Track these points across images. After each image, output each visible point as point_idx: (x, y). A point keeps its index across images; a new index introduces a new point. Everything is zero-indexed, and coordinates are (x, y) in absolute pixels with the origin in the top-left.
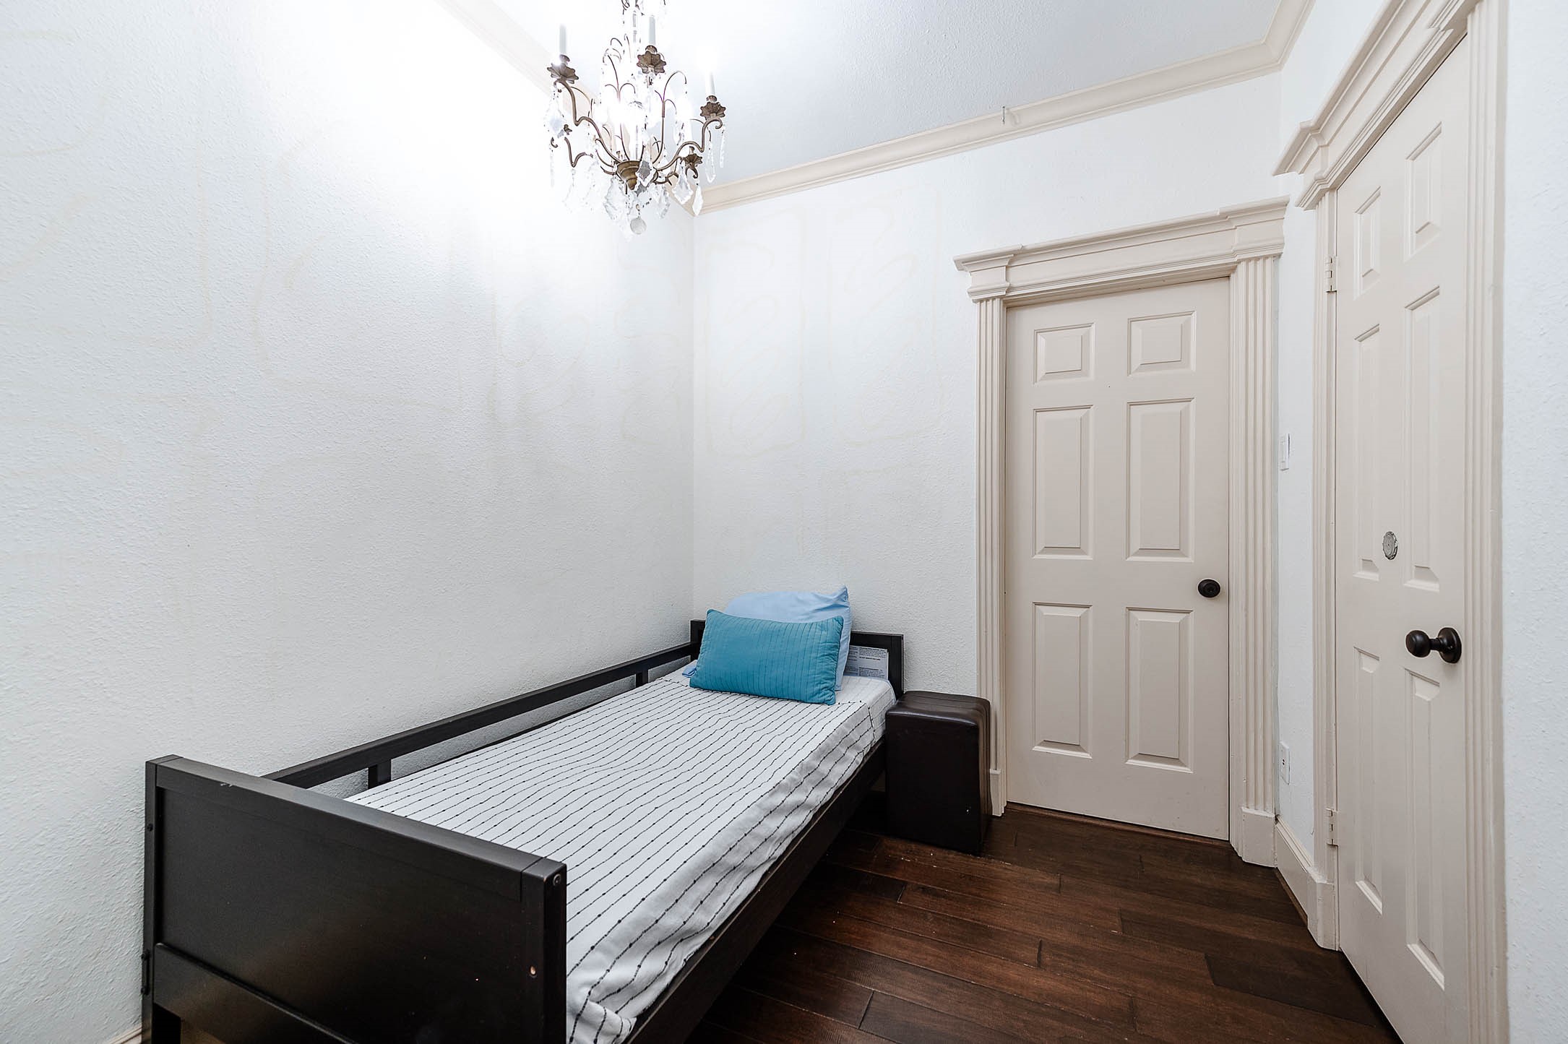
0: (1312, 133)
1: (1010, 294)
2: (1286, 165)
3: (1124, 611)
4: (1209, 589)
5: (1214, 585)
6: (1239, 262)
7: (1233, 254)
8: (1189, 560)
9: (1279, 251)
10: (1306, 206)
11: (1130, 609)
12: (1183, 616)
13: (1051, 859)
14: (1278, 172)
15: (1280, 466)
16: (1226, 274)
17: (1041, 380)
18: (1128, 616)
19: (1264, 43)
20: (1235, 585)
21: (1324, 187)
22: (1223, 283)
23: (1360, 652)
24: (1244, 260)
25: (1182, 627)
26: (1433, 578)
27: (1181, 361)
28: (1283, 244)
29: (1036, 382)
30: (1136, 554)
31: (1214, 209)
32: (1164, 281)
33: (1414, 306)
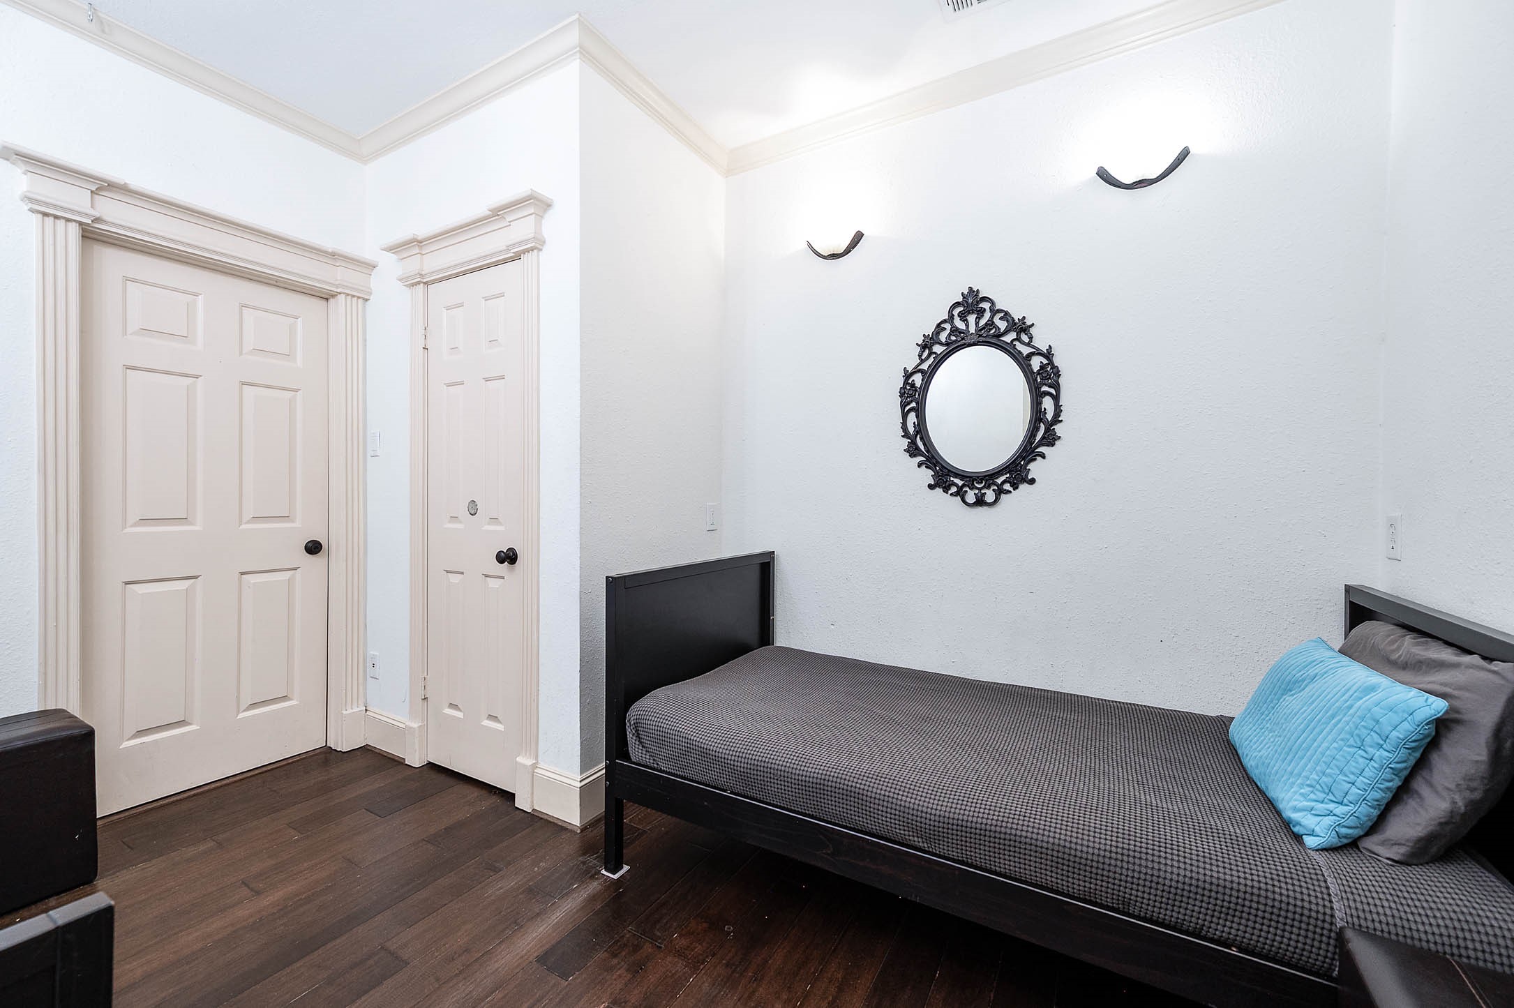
0: (417, 243)
1: (97, 226)
2: (393, 249)
3: (237, 575)
4: (313, 548)
5: (316, 543)
6: (340, 293)
7: (337, 286)
8: (297, 524)
9: (368, 298)
10: (406, 283)
11: (242, 574)
12: (289, 574)
13: (187, 835)
14: (384, 250)
15: (370, 453)
16: (327, 297)
17: (131, 334)
18: (240, 580)
19: (359, 140)
20: (336, 542)
21: (422, 280)
22: (324, 302)
23: (447, 572)
24: (344, 293)
25: (290, 581)
26: (500, 524)
27: (289, 356)
28: (371, 294)
29: (126, 335)
30: (248, 522)
31: (329, 245)
32: (276, 282)
33: (487, 380)
